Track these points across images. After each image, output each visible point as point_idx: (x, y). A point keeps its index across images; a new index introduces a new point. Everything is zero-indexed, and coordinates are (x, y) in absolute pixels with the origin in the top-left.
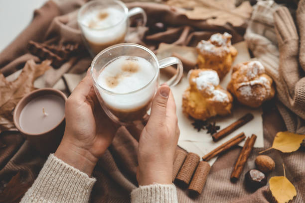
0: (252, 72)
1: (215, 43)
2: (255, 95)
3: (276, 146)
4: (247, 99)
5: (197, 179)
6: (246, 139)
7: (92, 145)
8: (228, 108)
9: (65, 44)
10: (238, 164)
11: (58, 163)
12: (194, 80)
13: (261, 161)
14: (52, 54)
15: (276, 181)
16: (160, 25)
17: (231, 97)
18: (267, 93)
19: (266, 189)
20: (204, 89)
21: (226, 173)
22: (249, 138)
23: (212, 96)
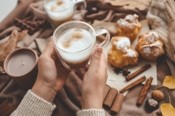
0: (151, 39)
1: (128, 21)
2: (153, 53)
3: (165, 84)
4: (147, 55)
5: (116, 104)
6: (146, 80)
7: (55, 85)
8: (136, 61)
9: (37, 20)
10: (141, 95)
11: (34, 96)
12: (115, 43)
13: (155, 94)
14: (28, 26)
15: (165, 106)
16: (94, 9)
17: (137, 54)
18: (160, 51)
19: (159, 111)
20: (121, 48)
21: (134, 100)
22: (148, 79)
23: (126, 53)
